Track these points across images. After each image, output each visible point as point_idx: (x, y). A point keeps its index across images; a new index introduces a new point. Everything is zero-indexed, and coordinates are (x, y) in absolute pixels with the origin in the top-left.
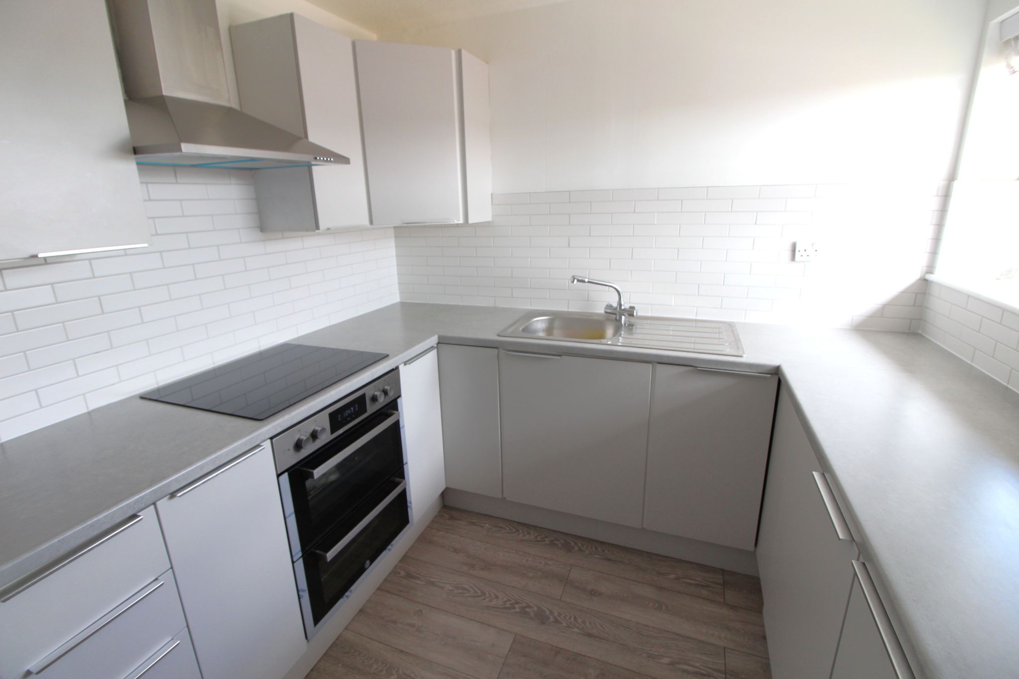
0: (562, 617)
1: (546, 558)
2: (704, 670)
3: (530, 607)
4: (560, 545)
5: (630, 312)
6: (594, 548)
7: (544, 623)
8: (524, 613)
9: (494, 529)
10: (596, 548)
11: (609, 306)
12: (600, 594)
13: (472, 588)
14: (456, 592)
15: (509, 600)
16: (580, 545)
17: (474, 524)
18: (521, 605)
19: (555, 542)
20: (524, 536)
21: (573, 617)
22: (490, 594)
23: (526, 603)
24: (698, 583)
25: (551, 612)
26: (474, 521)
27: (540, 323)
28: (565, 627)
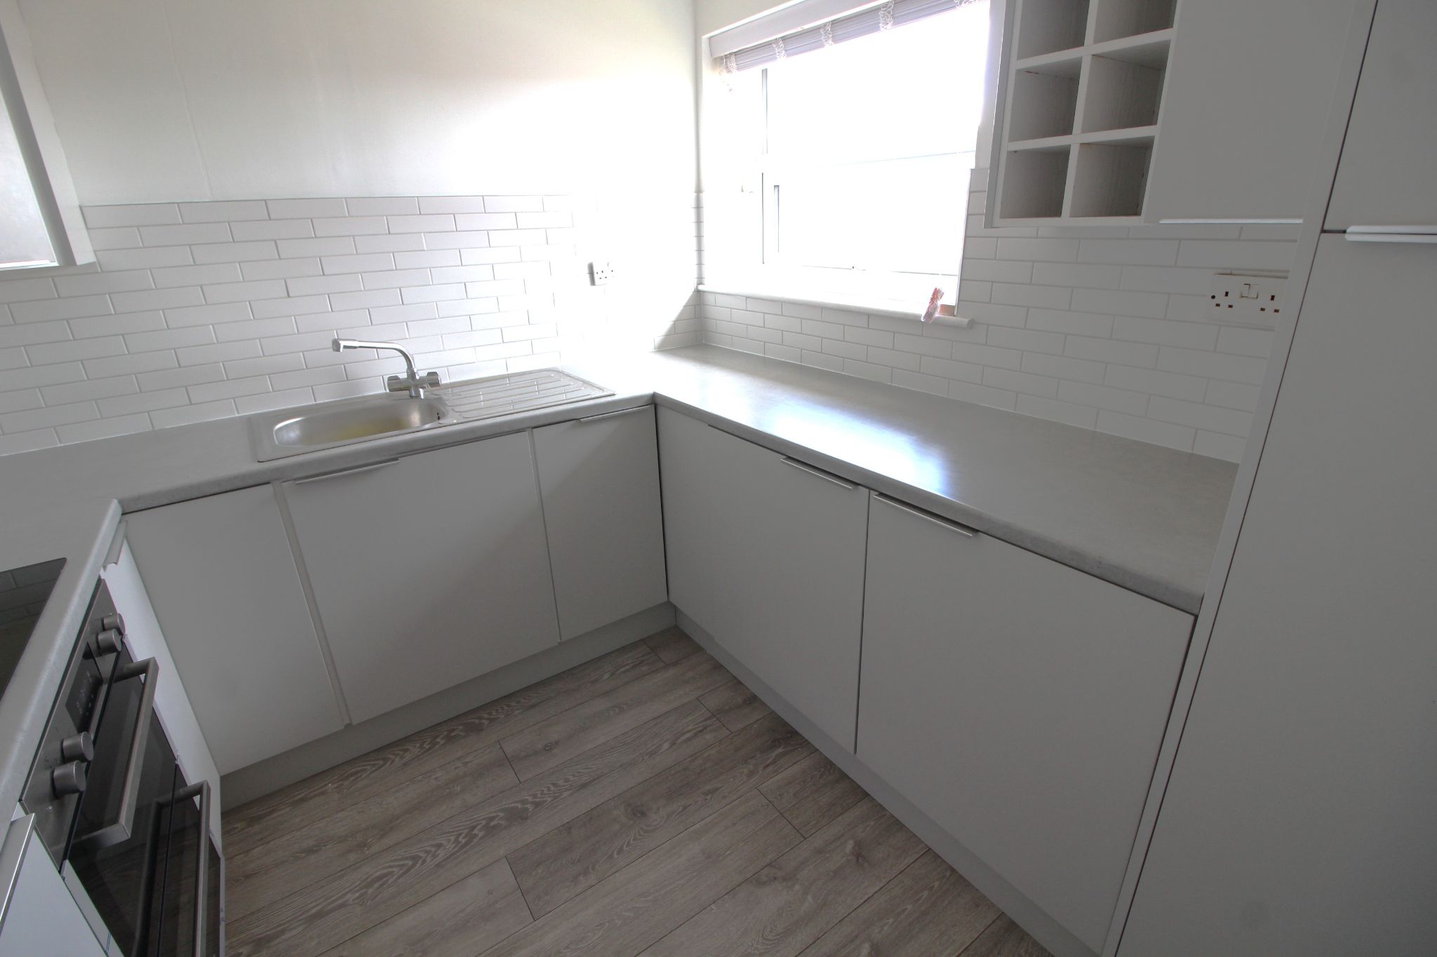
0: (539, 795)
1: (459, 759)
2: (698, 727)
3: (492, 819)
4: (462, 734)
5: (432, 380)
6: (506, 708)
7: (526, 818)
8: (491, 830)
9: (346, 783)
10: (508, 706)
11: (393, 380)
12: (557, 743)
13: (391, 867)
14: (370, 891)
15: (460, 834)
16: (486, 716)
17: (303, 800)
18: (480, 827)
19: (453, 734)
20: (402, 758)
21: (551, 786)
22: (428, 852)
23: (483, 819)
24: (632, 665)
25: (524, 802)
26: (300, 797)
27: (288, 428)
28: (552, 800)
